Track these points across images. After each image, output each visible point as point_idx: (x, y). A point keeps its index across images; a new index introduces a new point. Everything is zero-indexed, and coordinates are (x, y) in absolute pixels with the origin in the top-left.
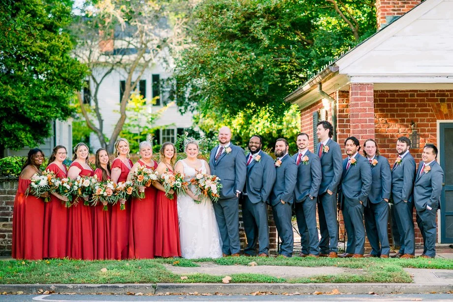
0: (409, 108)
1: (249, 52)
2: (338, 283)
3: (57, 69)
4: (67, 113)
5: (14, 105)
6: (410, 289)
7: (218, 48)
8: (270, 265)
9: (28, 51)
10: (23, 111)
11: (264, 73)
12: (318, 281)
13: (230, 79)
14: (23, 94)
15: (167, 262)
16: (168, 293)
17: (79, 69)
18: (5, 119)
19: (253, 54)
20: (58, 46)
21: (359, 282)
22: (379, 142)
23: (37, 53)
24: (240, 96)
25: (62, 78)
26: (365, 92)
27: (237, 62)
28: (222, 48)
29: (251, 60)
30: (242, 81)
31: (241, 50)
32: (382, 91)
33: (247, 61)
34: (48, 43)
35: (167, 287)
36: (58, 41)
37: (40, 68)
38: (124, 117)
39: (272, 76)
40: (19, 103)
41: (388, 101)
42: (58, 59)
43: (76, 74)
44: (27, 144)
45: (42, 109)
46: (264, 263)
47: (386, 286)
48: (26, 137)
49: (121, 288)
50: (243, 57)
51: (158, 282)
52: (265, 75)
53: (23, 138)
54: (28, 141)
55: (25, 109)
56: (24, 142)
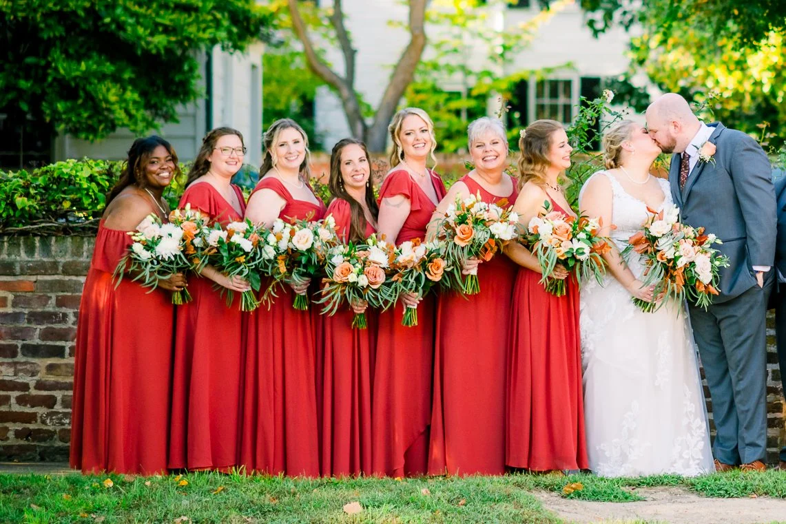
4: (247, 28)
5: (88, 4)
10: (115, 20)
15: (546, 487)
18: (58, 43)
38: (420, 41)
44: (126, 122)
45: (174, 16)
48: (122, 100)
53: (113, 104)
54: (127, 112)
55: (119, 16)
56: (117, 115)
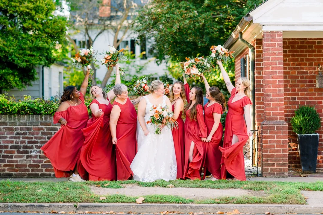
0: (316, 53)
1: (193, 10)
2: (239, 203)
3: (41, 26)
4: (50, 61)
5: (4, 54)
6: (303, 210)
7: (168, 7)
8: (185, 187)
9: (17, 11)
10: (12, 59)
11: (205, 27)
12: (221, 202)
13: (176, 32)
14: (13, 45)
15: (96, 184)
16: (87, 212)
17: (60, 25)
19: (196, 12)
20: (42, 7)
21: (258, 203)
22: (291, 82)
23: (24, 12)
24: (185, 47)
25: (46, 33)
26: (275, 39)
27: (182, 18)
28: (171, 7)
29: (194, 16)
30: (186, 34)
31: (187, 9)
32: (294, 39)
33: (191, 18)
34: (33, 4)
35: (86, 207)
36: (42, 2)
37: (27, 24)
39: (212, 30)
40: (8, 53)
41: (298, 47)
42: (42, 17)
43: (57, 30)
44: (16, 86)
45: (28, 58)
46: (181, 185)
47: (281, 207)
48: (14, 80)
49: (46, 207)
50: (188, 14)
51: (79, 202)
52: (206, 29)
53: (12, 81)
54: (16, 83)
55: (13, 58)
56: (13, 84)
